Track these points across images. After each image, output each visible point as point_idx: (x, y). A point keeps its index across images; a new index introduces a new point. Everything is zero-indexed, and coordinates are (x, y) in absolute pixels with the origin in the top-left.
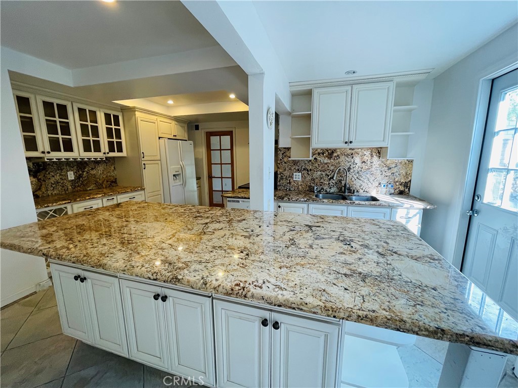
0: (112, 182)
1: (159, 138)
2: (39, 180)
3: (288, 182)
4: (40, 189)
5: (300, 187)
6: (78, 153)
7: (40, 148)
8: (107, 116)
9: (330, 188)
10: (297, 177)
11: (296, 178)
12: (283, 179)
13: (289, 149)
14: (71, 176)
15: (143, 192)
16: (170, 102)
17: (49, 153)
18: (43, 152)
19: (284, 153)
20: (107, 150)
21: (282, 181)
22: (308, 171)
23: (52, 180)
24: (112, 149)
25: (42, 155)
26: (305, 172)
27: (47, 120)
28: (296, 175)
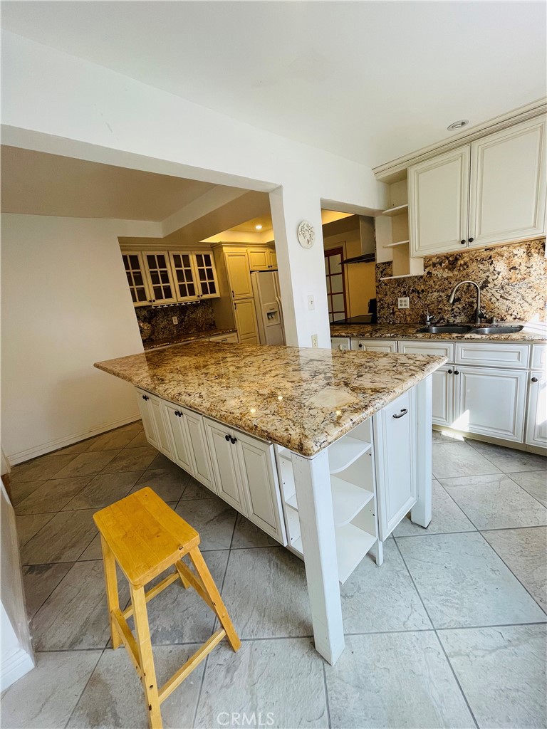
0: (211, 325)
1: (251, 272)
2: (152, 325)
3: (391, 311)
4: (153, 333)
5: (409, 319)
6: (177, 299)
7: (148, 298)
8: (199, 257)
9: (455, 316)
10: (403, 303)
11: (401, 305)
12: (384, 307)
13: (389, 263)
14: (175, 321)
15: (235, 334)
16: (259, 227)
17: (154, 301)
18: (150, 301)
19: (384, 270)
20: (201, 293)
21: (382, 312)
22: (418, 293)
23: (162, 326)
24: (205, 292)
25: (150, 304)
26: (415, 295)
27: (151, 272)
28: (401, 301)
